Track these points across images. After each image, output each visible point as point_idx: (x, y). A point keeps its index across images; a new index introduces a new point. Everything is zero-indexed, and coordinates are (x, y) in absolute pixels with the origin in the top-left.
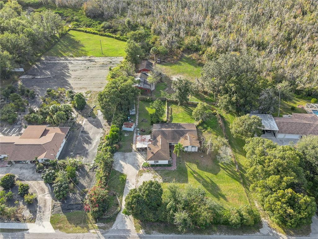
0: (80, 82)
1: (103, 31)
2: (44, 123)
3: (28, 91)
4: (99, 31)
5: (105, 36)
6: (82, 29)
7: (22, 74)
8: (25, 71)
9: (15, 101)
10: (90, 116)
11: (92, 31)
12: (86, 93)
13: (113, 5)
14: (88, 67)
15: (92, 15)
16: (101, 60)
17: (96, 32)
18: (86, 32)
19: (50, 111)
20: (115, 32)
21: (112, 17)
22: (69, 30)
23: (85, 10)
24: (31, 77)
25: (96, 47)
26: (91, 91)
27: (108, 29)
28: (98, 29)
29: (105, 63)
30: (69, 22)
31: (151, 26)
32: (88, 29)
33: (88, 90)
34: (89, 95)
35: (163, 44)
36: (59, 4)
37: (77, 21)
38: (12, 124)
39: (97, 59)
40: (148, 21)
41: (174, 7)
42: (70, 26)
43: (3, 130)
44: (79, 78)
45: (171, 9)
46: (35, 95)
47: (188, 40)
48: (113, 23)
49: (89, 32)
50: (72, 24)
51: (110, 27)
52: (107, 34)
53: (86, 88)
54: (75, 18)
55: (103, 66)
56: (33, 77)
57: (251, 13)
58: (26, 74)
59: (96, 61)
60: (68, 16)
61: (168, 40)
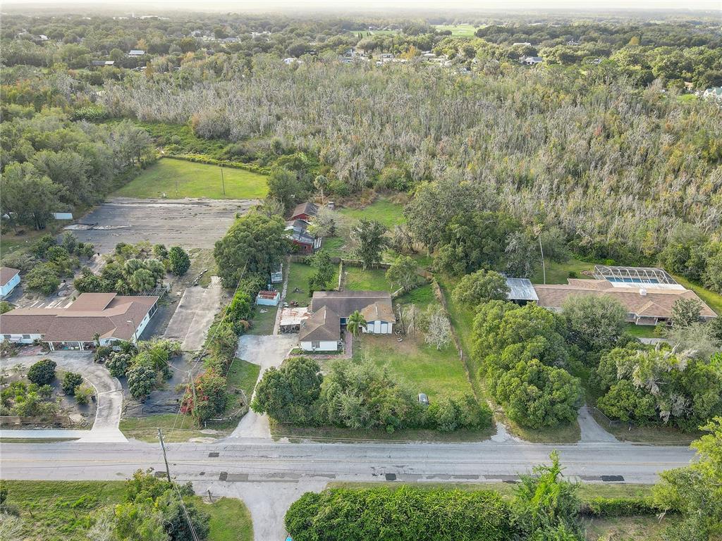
0: (180, 236)
1: (228, 159)
2: (112, 290)
3: (81, 246)
4: (219, 159)
5: (231, 167)
6: (187, 156)
7: (69, 222)
8: (75, 218)
9: (57, 259)
10: (196, 285)
11: (206, 159)
12: (190, 252)
13: (248, 119)
14: (196, 214)
15: (207, 134)
16: (220, 204)
17: (213, 160)
18: (193, 161)
19: (125, 269)
20: (250, 160)
21: (245, 138)
22: (161, 158)
23: (193, 125)
24: (85, 227)
25: (213, 184)
26: (199, 250)
27: (236, 157)
28: (218, 156)
29: (228, 207)
30: (162, 145)
31: (319, 152)
32: (198, 157)
33: (194, 247)
34: (197, 254)
35: (341, 178)
36: (144, 117)
37: (177, 142)
38: (48, 296)
39: (213, 202)
40: (313, 143)
41: (366, 123)
42: (163, 152)
43: (33, 303)
44: (177, 231)
45: (361, 126)
46: (93, 253)
47: (387, 172)
48: (248, 145)
49: (200, 162)
50: (167, 147)
51: (240, 153)
52: (234, 163)
53: (191, 245)
54: (173, 138)
55: (224, 212)
56: (89, 227)
57: (509, 133)
58: (76, 223)
59: (210, 205)
60: (161, 136)
61: (350, 171)
